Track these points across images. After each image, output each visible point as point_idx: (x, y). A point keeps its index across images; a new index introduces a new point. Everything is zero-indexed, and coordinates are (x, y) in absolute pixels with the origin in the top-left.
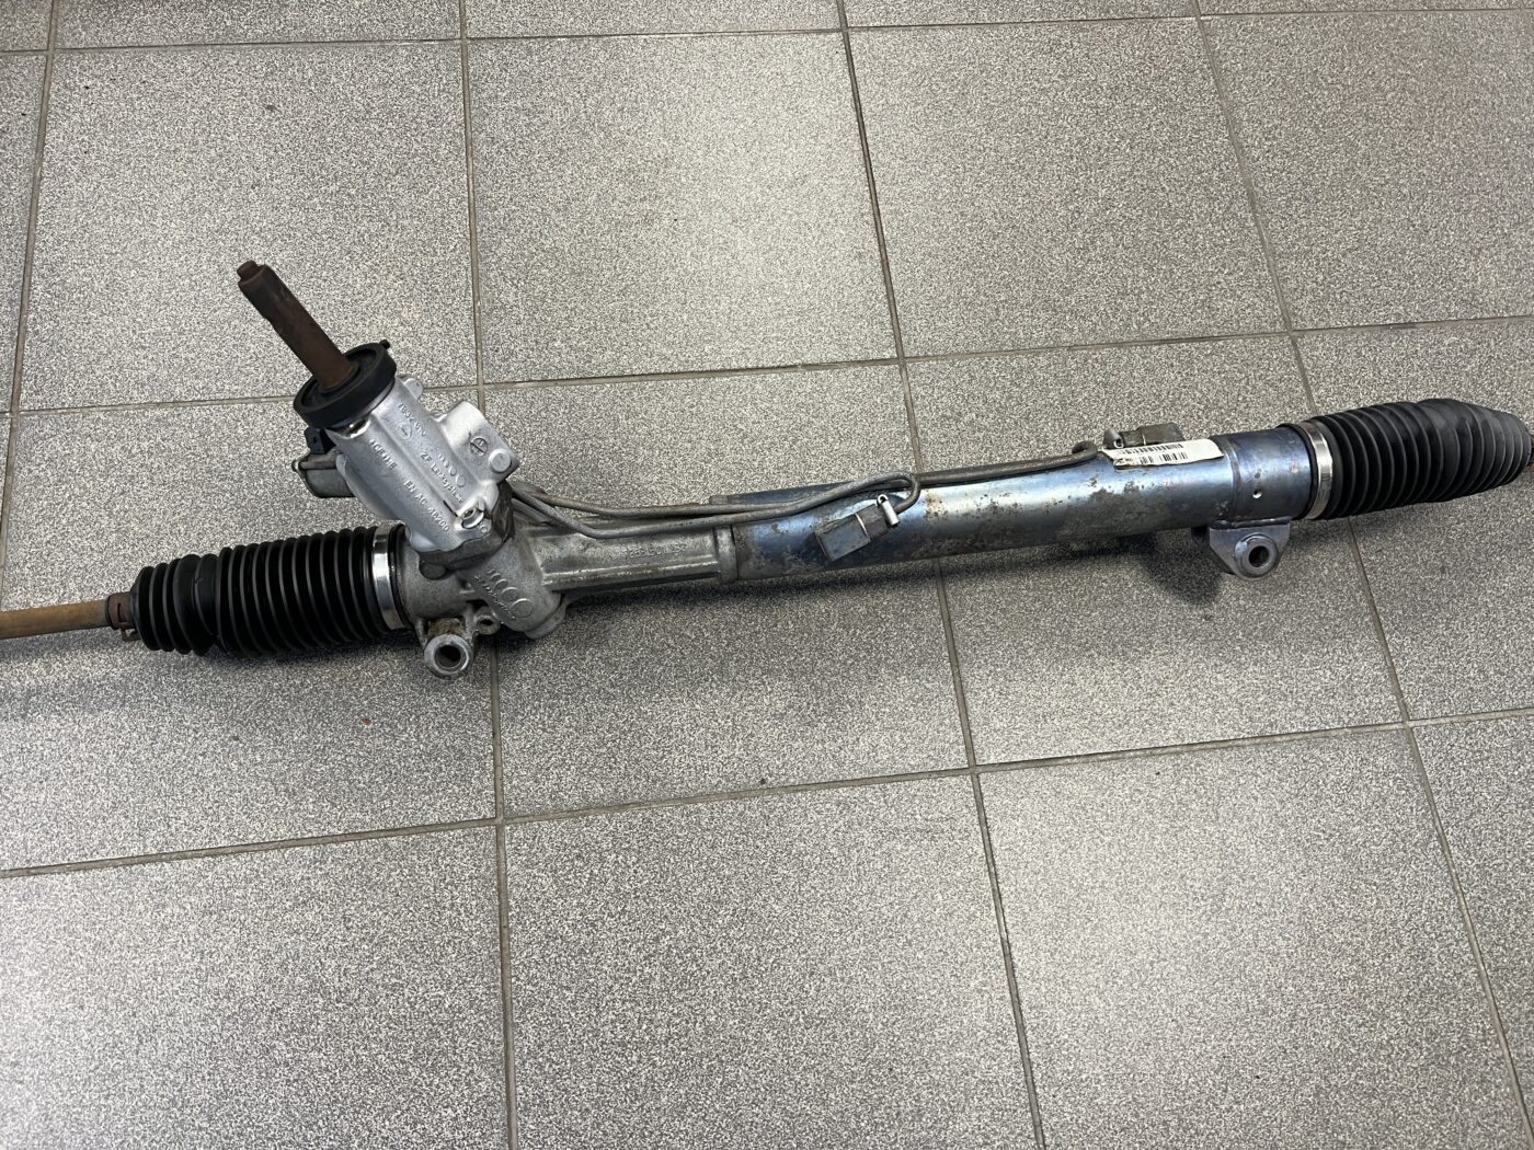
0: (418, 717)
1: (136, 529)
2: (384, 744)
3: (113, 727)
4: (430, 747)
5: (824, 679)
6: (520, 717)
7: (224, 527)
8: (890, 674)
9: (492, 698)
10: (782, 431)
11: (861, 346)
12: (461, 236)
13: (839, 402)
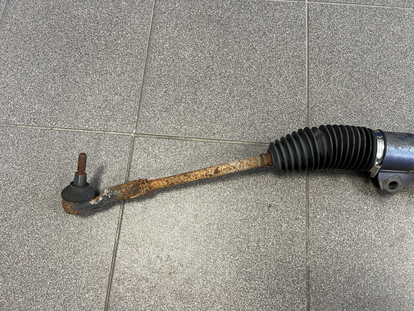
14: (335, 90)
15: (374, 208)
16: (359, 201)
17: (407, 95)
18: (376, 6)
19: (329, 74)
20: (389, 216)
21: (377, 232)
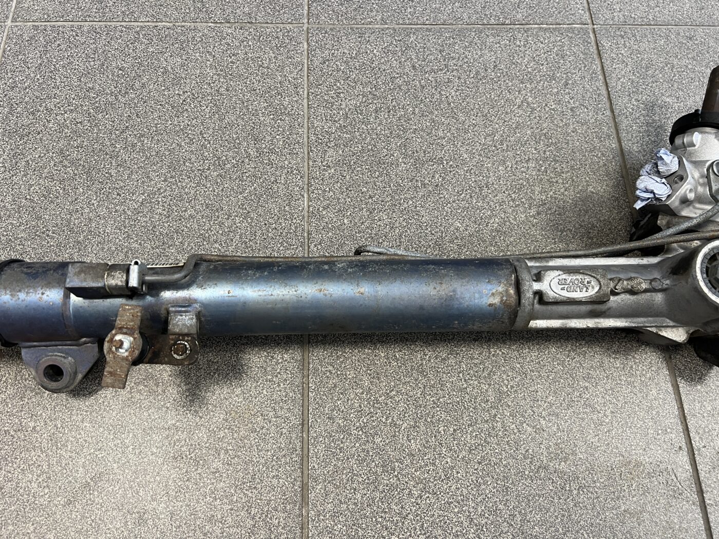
14: (23, 186)
15: (51, 424)
16: (21, 411)
17: (169, 185)
18: (141, 24)
19: (19, 155)
20: (78, 437)
21: (44, 475)
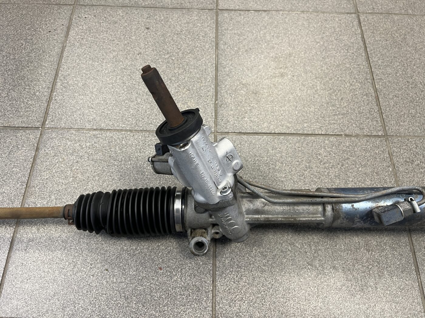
0: (182, 270)
1: (80, 177)
2: (167, 280)
3: (59, 259)
4: (186, 284)
5: (358, 274)
6: (224, 275)
7: (113, 179)
8: (389, 275)
9: (213, 265)
10: (337, 161)
11: (369, 129)
12: (212, 77)
13: (360, 151)
